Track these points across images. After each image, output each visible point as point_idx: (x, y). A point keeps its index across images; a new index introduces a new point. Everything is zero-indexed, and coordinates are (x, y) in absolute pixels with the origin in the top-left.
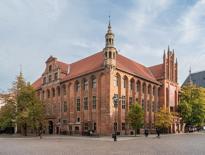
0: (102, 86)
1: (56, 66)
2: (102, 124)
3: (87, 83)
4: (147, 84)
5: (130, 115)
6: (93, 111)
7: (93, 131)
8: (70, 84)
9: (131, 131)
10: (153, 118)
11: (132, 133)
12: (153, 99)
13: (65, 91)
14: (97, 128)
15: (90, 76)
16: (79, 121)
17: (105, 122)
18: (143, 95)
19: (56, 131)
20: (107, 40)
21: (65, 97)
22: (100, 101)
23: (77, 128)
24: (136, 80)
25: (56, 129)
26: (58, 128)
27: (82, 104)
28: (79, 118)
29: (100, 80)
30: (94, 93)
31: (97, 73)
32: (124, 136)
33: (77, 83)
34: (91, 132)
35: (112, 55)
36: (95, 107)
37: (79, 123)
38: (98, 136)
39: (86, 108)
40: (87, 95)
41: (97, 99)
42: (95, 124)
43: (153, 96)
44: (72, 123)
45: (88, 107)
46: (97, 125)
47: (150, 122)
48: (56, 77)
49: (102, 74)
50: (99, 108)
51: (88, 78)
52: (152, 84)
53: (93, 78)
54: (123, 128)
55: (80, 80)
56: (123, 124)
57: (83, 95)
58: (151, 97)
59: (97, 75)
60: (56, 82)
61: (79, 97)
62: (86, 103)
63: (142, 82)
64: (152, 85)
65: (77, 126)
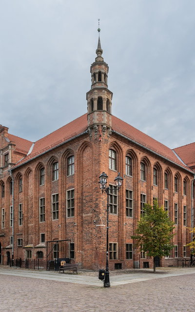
0: (85, 170)
1: (6, 141)
2: (86, 247)
3: (58, 166)
4: (174, 172)
5: (142, 227)
6: (69, 220)
7: (68, 261)
8: (29, 171)
9: (145, 259)
10: (184, 237)
11: (146, 265)
12: (184, 202)
13: (20, 186)
14: (76, 255)
15: (62, 151)
16: (43, 241)
17: (91, 242)
18: (167, 192)
19: (6, 259)
20: (94, 75)
21: (21, 196)
22: (81, 200)
23: (40, 254)
24: (153, 161)
25: (6, 255)
26: (8, 253)
27: (49, 207)
28: (43, 236)
29: (80, 158)
30: (69, 184)
31: (76, 144)
32: (130, 272)
33: (41, 168)
34: (63, 263)
35: (105, 105)
36: (71, 212)
37: (43, 244)
38: (75, 271)
39: (56, 214)
40: (58, 190)
41: (76, 196)
42: (72, 245)
43: (185, 197)
44: (32, 245)
45: (60, 213)
46: (76, 248)
47: (180, 244)
48: (6, 162)
49: (86, 146)
50: (79, 214)
51: (59, 156)
52: (181, 174)
53: (68, 155)
54: (129, 255)
55: (45, 162)
56: (129, 246)
57: (50, 189)
58: (180, 198)
59: (76, 148)
60: (6, 171)
61: (43, 195)
62: (56, 205)
63: (164, 167)
64: (183, 176)
65: (39, 250)
